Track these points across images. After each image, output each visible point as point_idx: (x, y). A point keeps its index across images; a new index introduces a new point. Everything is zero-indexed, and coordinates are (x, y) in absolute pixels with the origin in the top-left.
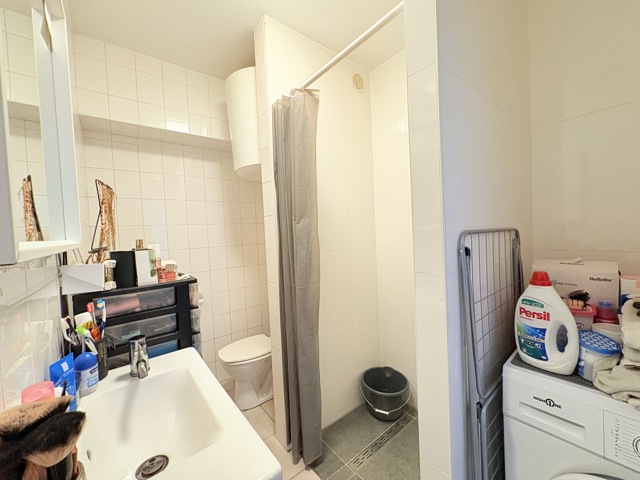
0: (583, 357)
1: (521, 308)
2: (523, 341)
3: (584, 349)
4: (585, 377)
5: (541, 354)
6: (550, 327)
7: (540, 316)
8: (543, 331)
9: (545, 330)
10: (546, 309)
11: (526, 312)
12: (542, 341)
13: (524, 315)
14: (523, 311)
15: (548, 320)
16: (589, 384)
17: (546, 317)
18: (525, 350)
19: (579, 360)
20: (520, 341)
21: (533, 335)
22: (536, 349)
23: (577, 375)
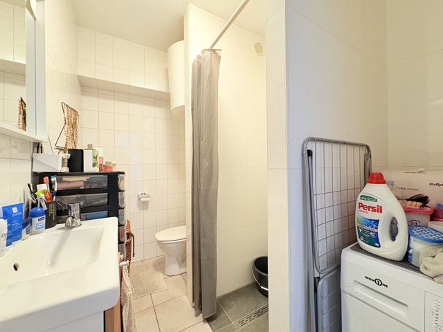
0: (411, 246)
1: (360, 203)
2: (361, 231)
3: (412, 238)
4: (413, 263)
5: (374, 241)
6: (383, 218)
7: (374, 209)
8: (377, 222)
9: (378, 221)
10: (379, 203)
11: (363, 206)
12: (376, 230)
13: (362, 209)
14: (361, 205)
15: (381, 212)
16: (416, 269)
17: (379, 210)
18: (362, 239)
19: (409, 248)
20: (359, 231)
21: (368, 225)
22: (371, 237)
23: (406, 261)
